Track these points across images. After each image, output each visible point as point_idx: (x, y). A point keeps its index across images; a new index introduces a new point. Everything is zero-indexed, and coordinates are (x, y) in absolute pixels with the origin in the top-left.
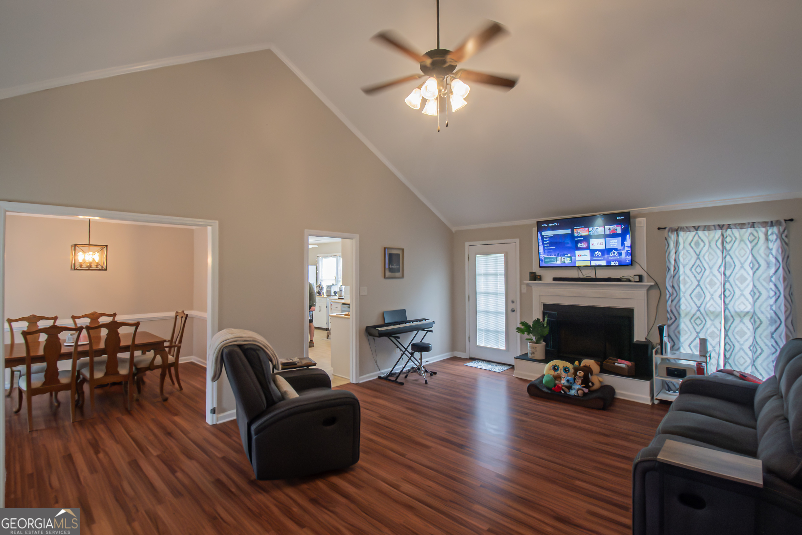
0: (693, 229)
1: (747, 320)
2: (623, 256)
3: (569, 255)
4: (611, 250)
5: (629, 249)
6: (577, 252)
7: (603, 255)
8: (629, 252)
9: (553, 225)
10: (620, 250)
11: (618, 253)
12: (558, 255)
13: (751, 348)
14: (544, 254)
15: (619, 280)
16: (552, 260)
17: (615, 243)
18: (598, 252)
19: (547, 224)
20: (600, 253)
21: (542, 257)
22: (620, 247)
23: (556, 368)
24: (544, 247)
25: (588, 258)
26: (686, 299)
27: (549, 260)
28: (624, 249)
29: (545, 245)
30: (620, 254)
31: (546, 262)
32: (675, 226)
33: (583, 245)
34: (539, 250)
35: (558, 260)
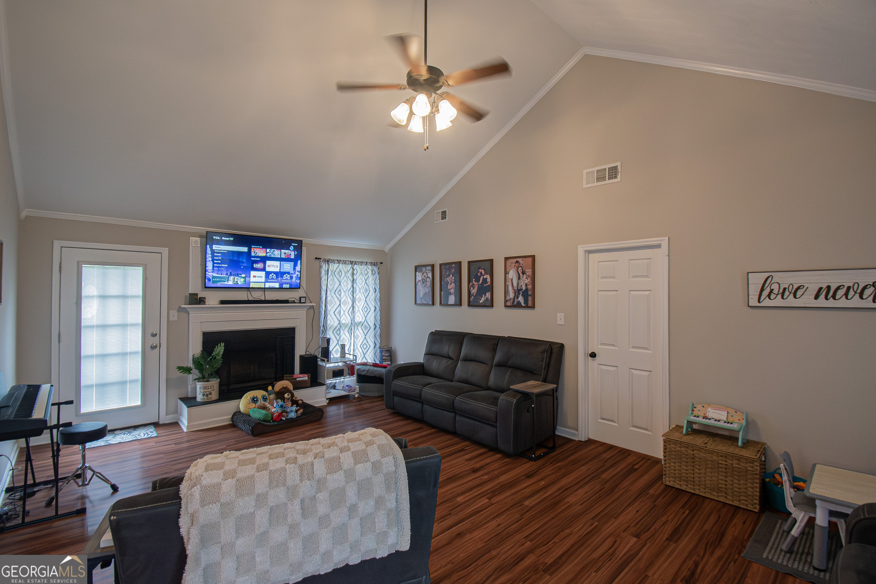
0: (336, 262)
1: (359, 328)
2: (294, 280)
3: (243, 276)
4: (285, 273)
5: (299, 274)
6: (253, 273)
7: (277, 277)
8: (299, 276)
9: (226, 239)
10: (292, 274)
11: (290, 276)
12: (231, 275)
13: (361, 346)
14: (213, 272)
15: (287, 302)
16: (223, 280)
17: (288, 267)
18: (273, 274)
19: (221, 237)
20: (275, 275)
21: (210, 275)
22: (292, 271)
23: (255, 399)
24: (214, 263)
25: (263, 279)
26: (331, 316)
27: (218, 279)
28: (295, 273)
29: (215, 261)
30: (291, 278)
31: (213, 282)
32: (328, 258)
33: (260, 266)
34: (206, 267)
35: (230, 280)
